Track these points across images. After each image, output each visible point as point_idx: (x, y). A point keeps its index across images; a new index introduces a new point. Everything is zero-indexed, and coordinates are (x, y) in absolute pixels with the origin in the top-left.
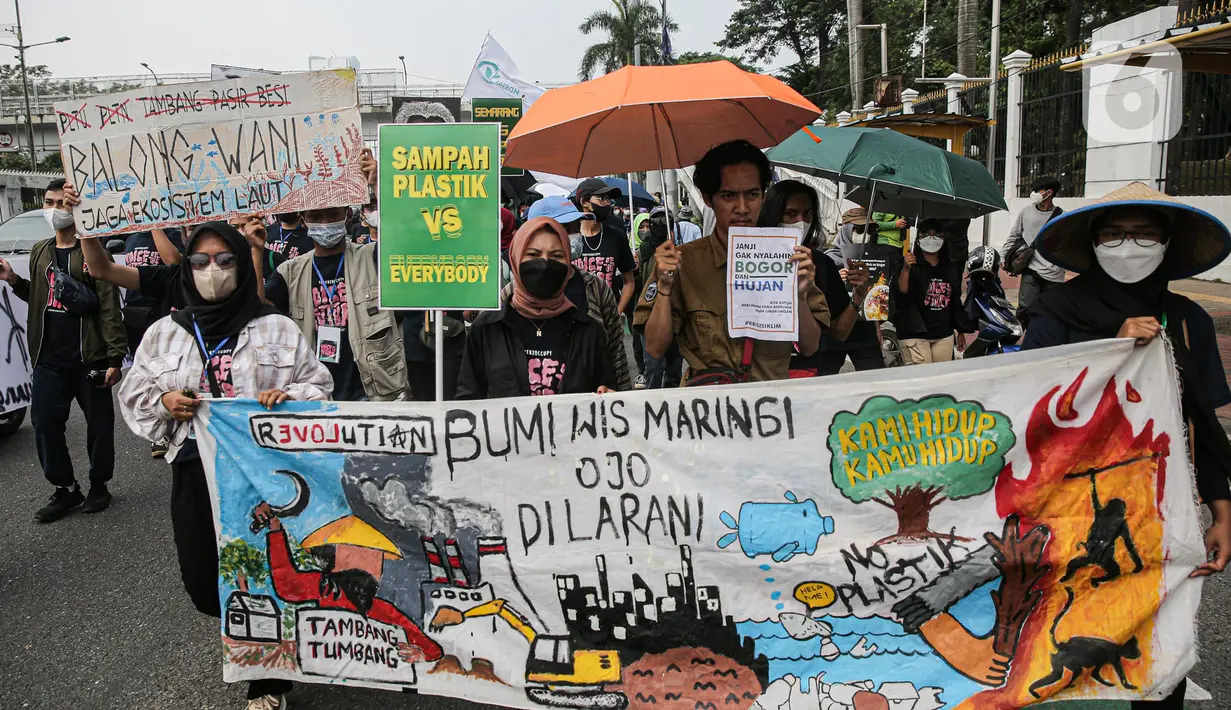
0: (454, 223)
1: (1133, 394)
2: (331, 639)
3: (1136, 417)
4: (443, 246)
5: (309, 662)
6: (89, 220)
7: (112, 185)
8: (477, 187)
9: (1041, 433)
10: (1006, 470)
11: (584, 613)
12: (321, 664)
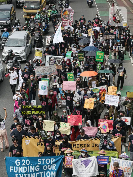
0: (71, 78)
1: (105, 88)
2: (64, 102)
3: (105, 89)
4: (71, 79)
5: (62, 103)
6: (37, 74)
7: (39, 72)
8: (72, 76)
9: (101, 90)
10: (99, 92)
11: (78, 100)
12: (63, 103)
